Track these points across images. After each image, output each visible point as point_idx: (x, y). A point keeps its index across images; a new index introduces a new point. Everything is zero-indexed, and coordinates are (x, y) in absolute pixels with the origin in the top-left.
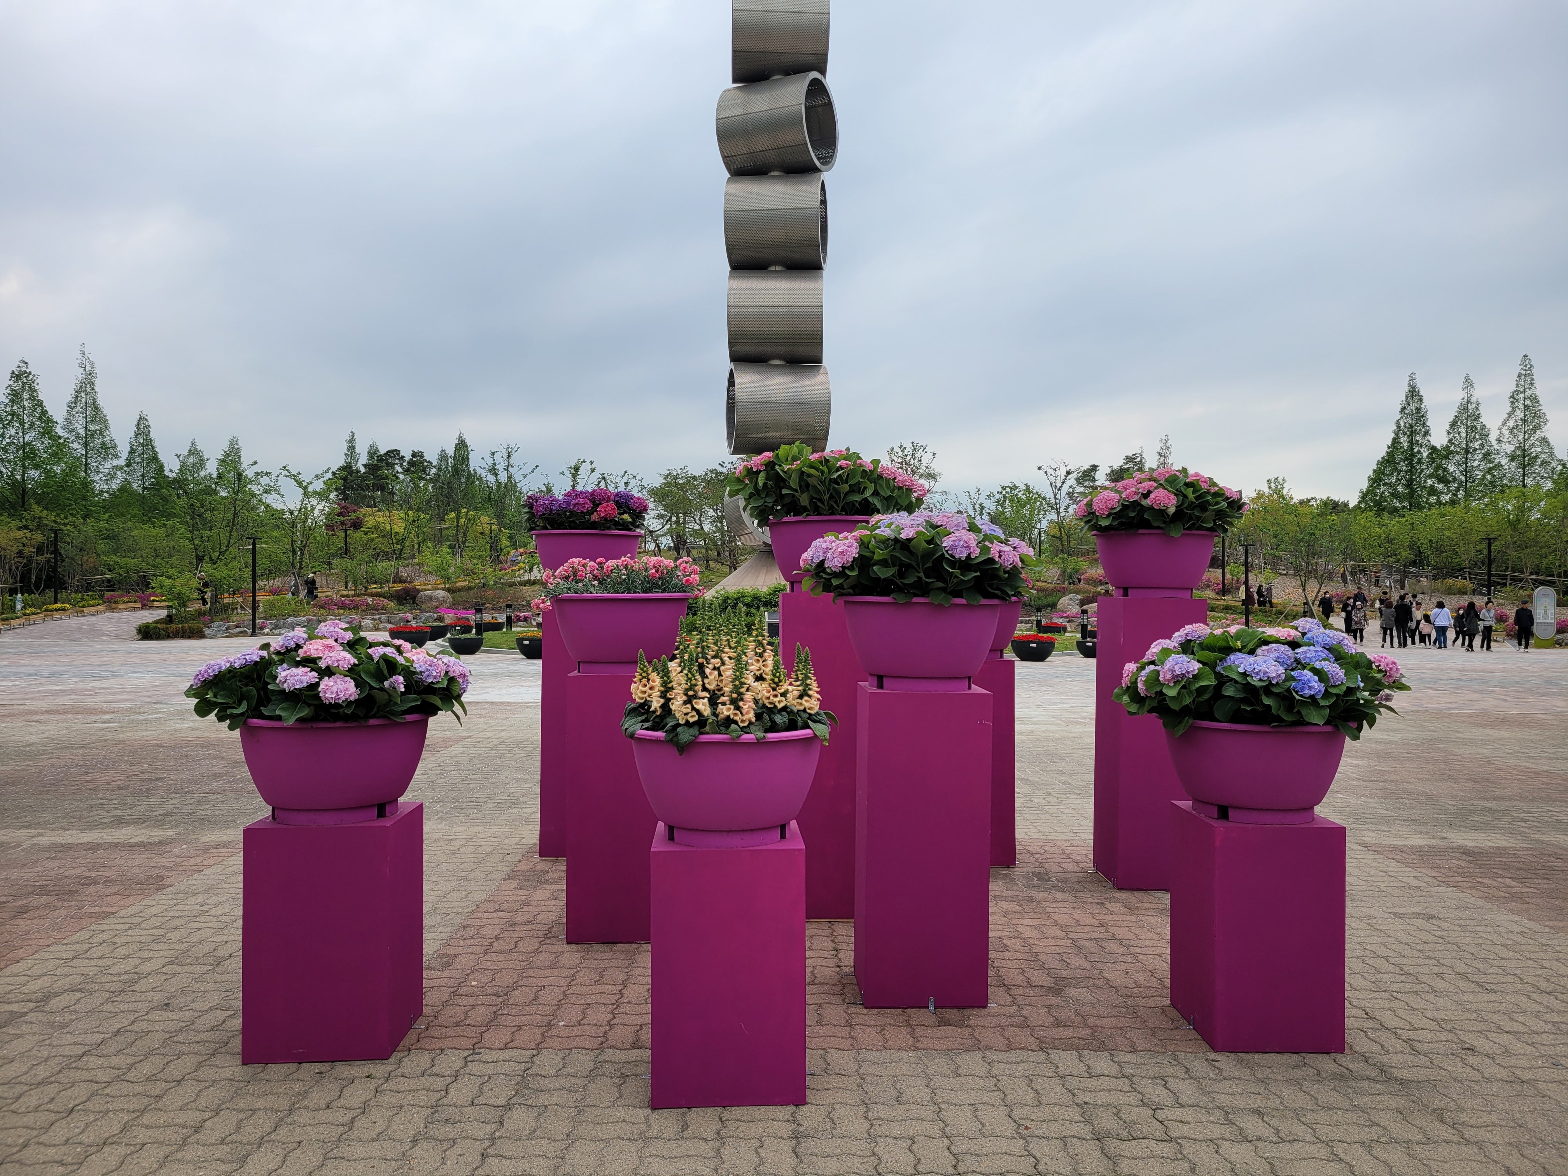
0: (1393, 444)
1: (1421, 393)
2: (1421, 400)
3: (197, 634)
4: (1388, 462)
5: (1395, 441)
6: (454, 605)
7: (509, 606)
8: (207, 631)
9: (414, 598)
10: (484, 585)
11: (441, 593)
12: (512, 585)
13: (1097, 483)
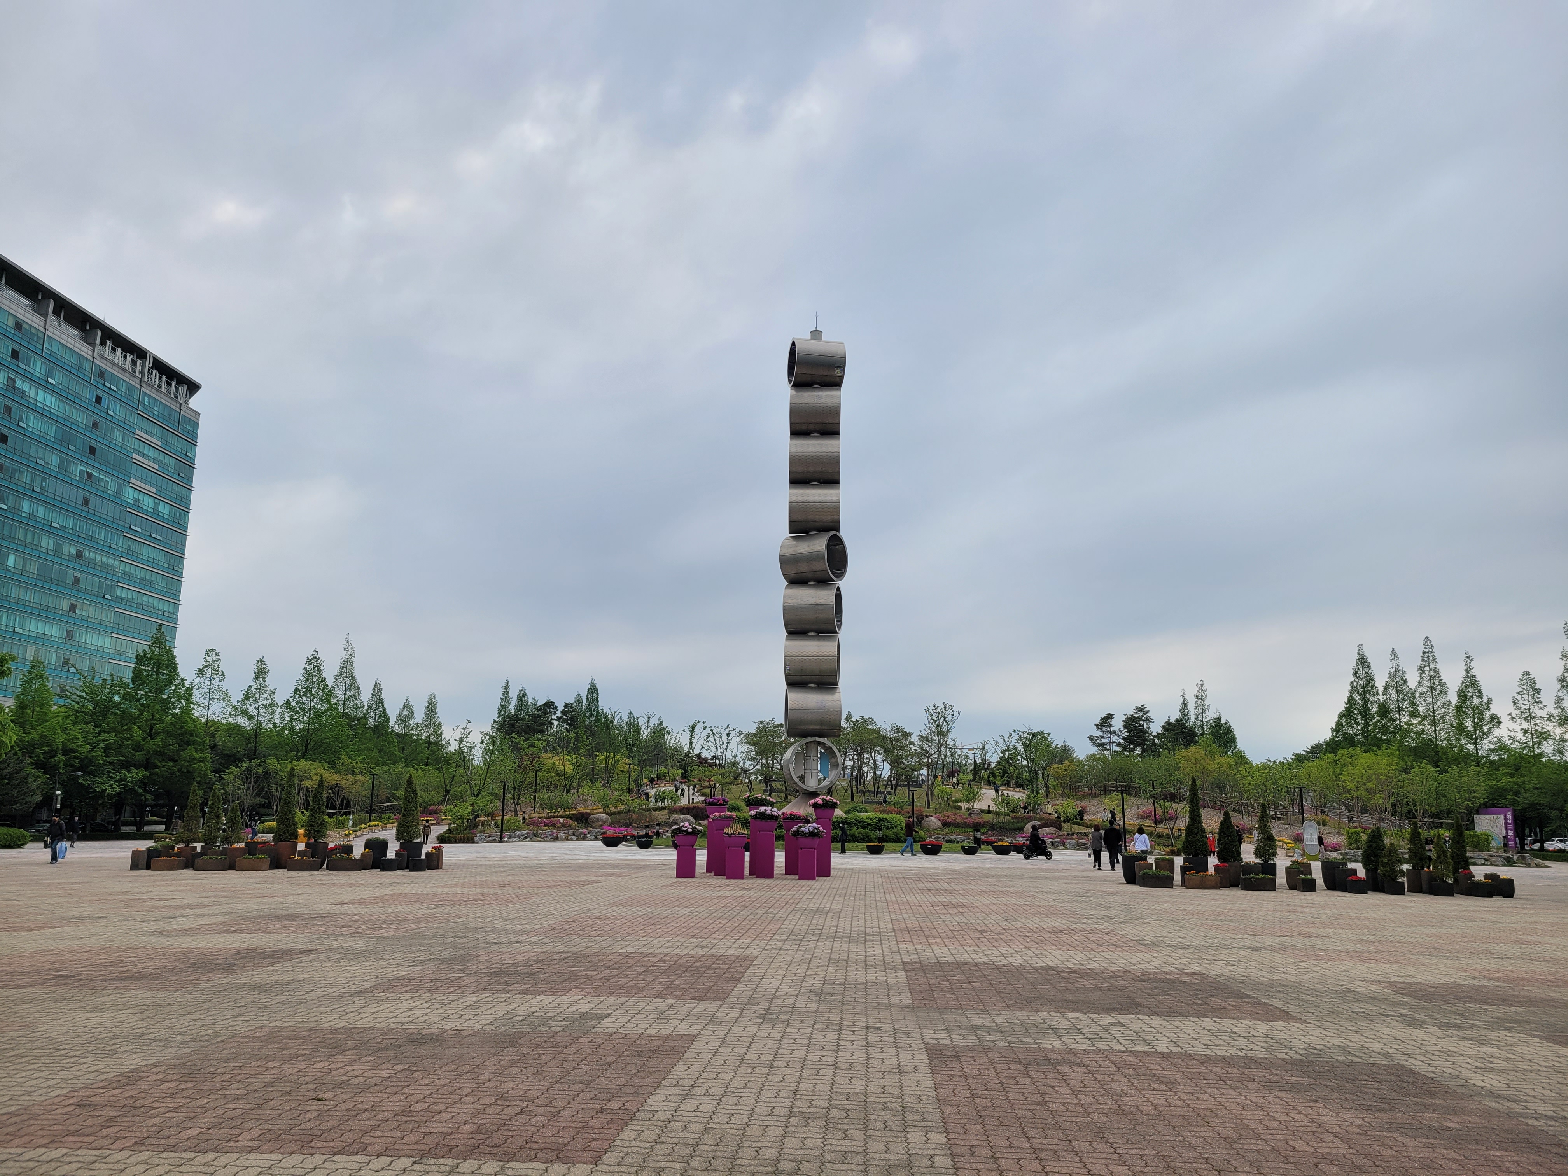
0: (1349, 701)
1: (1369, 661)
2: (1369, 666)
3: (470, 840)
4: (1347, 715)
5: (1351, 700)
6: (612, 824)
7: (647, 826)
8: (476, 839)
9: (587, 819)
10: (629, 811)
11: (605, 816)
12: (648, 810)
13: (1113, 729)
